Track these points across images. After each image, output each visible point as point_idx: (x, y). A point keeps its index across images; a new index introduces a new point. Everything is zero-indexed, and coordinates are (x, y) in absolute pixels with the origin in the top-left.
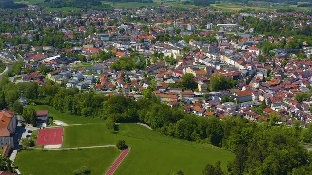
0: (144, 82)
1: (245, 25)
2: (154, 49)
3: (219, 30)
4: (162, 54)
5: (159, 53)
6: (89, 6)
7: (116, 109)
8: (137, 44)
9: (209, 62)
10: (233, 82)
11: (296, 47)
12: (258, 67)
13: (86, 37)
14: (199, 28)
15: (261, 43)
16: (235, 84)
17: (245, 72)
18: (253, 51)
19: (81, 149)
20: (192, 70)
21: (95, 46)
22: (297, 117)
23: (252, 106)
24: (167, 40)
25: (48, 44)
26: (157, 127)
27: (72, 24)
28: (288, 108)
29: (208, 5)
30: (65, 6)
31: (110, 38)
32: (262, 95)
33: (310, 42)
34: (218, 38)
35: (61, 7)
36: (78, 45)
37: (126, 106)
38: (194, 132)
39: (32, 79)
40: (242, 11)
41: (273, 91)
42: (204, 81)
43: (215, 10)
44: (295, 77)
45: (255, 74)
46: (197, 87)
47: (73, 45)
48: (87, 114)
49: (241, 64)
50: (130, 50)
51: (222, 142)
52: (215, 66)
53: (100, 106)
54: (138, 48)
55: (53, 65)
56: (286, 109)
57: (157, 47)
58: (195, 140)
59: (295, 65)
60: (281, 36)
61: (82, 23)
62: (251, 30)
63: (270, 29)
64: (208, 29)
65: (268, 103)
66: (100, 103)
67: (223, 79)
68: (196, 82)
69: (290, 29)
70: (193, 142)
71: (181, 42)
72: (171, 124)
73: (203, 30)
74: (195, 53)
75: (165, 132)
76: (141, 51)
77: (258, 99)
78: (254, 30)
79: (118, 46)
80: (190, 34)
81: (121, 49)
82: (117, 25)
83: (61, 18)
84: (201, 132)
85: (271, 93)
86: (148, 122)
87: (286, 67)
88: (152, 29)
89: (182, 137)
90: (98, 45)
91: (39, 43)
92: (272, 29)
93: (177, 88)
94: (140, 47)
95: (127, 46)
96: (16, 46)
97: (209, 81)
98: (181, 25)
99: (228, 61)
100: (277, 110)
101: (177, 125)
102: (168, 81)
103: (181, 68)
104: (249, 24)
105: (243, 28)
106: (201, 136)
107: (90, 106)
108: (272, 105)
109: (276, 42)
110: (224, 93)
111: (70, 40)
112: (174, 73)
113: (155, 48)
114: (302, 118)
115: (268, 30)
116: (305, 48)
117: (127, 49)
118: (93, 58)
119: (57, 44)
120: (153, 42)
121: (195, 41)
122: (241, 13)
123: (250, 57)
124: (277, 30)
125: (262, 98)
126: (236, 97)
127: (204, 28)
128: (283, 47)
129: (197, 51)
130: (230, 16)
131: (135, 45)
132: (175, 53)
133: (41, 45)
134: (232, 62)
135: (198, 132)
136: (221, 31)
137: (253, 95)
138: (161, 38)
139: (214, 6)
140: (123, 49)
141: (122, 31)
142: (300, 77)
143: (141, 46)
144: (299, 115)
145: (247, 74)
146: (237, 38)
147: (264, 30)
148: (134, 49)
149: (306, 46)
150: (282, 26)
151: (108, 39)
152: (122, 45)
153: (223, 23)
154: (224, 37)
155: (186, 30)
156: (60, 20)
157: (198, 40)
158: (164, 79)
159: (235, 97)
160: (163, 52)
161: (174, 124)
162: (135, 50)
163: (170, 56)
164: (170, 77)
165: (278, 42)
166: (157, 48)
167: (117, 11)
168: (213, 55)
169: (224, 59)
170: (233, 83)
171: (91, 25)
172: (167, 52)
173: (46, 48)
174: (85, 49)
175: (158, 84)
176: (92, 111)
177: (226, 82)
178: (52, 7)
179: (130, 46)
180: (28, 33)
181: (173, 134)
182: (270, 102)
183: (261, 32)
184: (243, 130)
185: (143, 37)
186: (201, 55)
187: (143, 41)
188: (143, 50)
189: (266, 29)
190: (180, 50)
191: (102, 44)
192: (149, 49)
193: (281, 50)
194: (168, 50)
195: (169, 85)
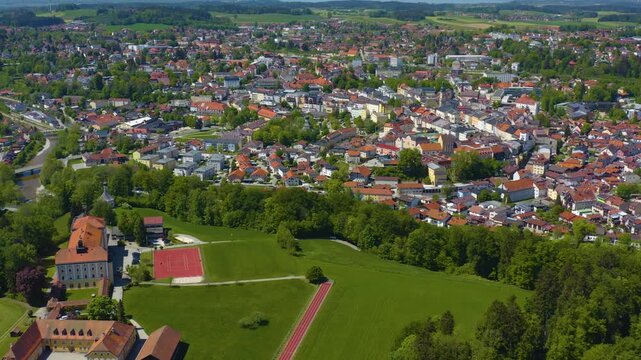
0: (322, 166)
1: (501, 57)
2: (331, 104)
3: (451, 66)
4: (347, 113)
5: (341, 111)
6: (188, 20)
8: (296, 94)
9: (444, 127)
10: (495, 164)
11: (605, 99)
12: (538, 136)
13: (195, 82)
14: (411, 62)
15: (538, 92)
16: (499, 168)
17: (517, 145)
18: (525, 106)
19: (240, 284)
20: (414, 143)
21: (214, 99)
22: (623, 227)
23: (535, 209)
24: (354, 86)
25: (121, 96)
26: (371, 245)
27: (161, 56)
28: (606, 211)
29: (423, 18)
30: (139, 21)
31: (241, 83)
32: (554, 188)
33: (633, 89)
34: (452, 81)
35: (130, 23)
36: (180, 97)
37: (309, 206)
38: (442, 254)
39: (102, 162)
40: (491, 30)
41: (571, 180)
42: (440, 163)
43: (437, 28)
44: (610, 154)
45: (534, 148)
46: (426, 173)
47: (171, 98)
48: (233, 224)
49: (506, 131)
50: (284, 105)
51: (497, 269)
52: (458, 135)
53: (259, 208)
54: (300, 102)
55: (139, 136)
56: (601, 212)
57: (336, 99)
58: (443, 269)
59: (607, 132)
60: (575, 77)
61: (181, 55)
62: (515, 66)
63: (551, 62)
64: (430, 65)
65: (566, 203)
66: (258, 202)
67: (476, 158)
68: (424, 164)
69: (591, 64)
70: (441, 273)
71: (382, 89)
72: (398, 238)
73: (423, 66)
74: (415, 111)
75: (387, 255)
76: (306, 108)
77: (546, 195)
78: (520, 66)
79: (260, 97)
80: (397, 73)
81: (267, 103)
82: (251, 59)
83: (137, 44)
84: (456, 253)
85: (570, 183)
86: (352, 236)
87: (590, 137)
88: (321, 66)
89: (419, 264)
90: (221, 97)
91: (102, 94)
92: (554, 65)
93: (388, 175)
94: (303, 100)
95: (277, 99)
96: (59, 100)
97: (449, 162)
98: (376, 58)
99: (480, 125)
100: (584, 215)
101: (409, 241)
102: (370, 164)
103: (391, 138)
104: (509, 55)
105: (499, 62)
106: (455, 259)
107: (240, 207)
108: (574, 206)
109: (566, 90)
110: (481, 184)
111: (163, 87)
112: (379, 149)
113: (333, 101)
114: (633, 229)
115: (547, 67)
116: (621, 101)
117: (277, 104)
118: (215, 122)
119: (139, 95)
120: (328, 90)
121: (409, 88)
122: (491, 34)
123: (522, 118)
124: (565, 67)
125: (553, 194)
126: (504, 192)
127: (422, 62)
128: (580, 98)
129: (415, 106)
130: (471, 38)
131: (293, 96)
132: (374, 111)
133: (107, 98)
134: (488, 128)
135: (448, 254)
136: (455, 67)
137: (536, 189)
138: (341, 82)
139: (434, 19)
140: (270, 103)
141: (262, 69)
142: (620, 154)
143: (306, 97)
144: (627, 223)
145: (521, 150)
146: (490, 81)
147: (539, 67)
148: (291, 104)
149: (623, 97)
150: (574, 58)
151: (238, 84)
152: (267, 97)
153: (458, 54)
154: (464, 79)
155: (387, 66)
156: (135, 48)
157: (414, 86)
158: (363, 161)
159: (502, 191)
160: (349, 109)
161: (405, 238)
162: (295, 106)
163: (364, 117)
164: (372, 156)
165: (569, 89)
166: (338, 102)
167: (243, 31)
168: (449, 115)
169: (471, 122)
170: (495, 167)
171: (198, 58)
172: (357, 108)
173: (119, 104)
174: (196, 105)
175: (350, 169)
176: (243, 217)
177: (481, 164)
178: (113, 24)
179: (284, 99)
180: (78, 74)
181: (402, 259)
182: (569, 200)
183: (534, 69)
184: (538, 246)
185: (306, 81)
186: (427, 115)
187: (307, 89)
188: (310, 106)
189: (543, 63)
190: (383, 105)
191: (228, 94)
192: (321, 103)
193: (577, 105)
194: (360, 106)
195: (372, 172)
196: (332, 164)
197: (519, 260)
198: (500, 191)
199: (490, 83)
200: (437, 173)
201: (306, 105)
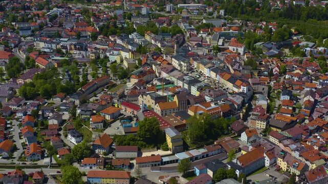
0: (69, 131)
1: (212, 6)
2: (94, 50)
3: (181, 13)
4: (106, 57)
5: (102, 56)
8: (69, 43)
9: (179, 79)
10: (224, 123)
12: (254, 84)
14: (156, 10)
15: (242, 35)
17: (239, 100)
18: (235, 49)
20: (154, 101)
24: (114, 34)
31: (33, 31)
32: (283, 158)
33: (299, 28)
34: (182, 26)
42: (177, 127)
45: (253, 98)
46: (164, 140)
50: (59, 52)
54: (71, 49)
57: (98, 46)
59: (298, 71)
60: (261, 21)
62: (222, 12)
63: (245, 10)
64: (168, 12)
68: (162, 129)
69: (269, 11)
71: (133, 35)
73: (162, 13)
76: (77, 54)
77: (276, 164)
78: (225, 12)
79: (41, 45)
80: (146, 20)
81: (46, 50)
82: (49, 9)
87: (287, 77)
88: (94, 15)
90: (13, 45)
92: (247, 11)
93: (129, 144)
94: (73, 47)
95: (54, 46)
97: (184, 125)
98: (133, 7)
103: (135, 93)
104: (217, 4)
105: (211, 10)
109: (259, 33)
112: (123, 108)
113: (96, 48)
115: (242, 13)
116: (295, 38)
117: (54, 51)
120: (94, 37)
121: (153, 35)
123: (238, 64)
124: (253, 12)
125: (283, 165)
126: (239, 167)
127: (162, 10)
128: (270, 39)
129: (157, 54)
131: (65, 44)
132: (126, 57)
134: (213, 76)
136: (184, 14)
137: (267, 158)
138: (105, 29)
140: (48, 50)
141: (53, 18)
143: (75, 45)
146: (208, 26)
147: (237, 13)
148: (64, 51)
149: (296, 35)
151: (29, 33)
152: (47, 45)
153: (185, 3)
154: (190, 24)
155: (139, 15)
157: (156, 33)
158: (106, 125)
160: (108, 54)
162: (67, 52)
163: (119, 61)
164: (117, 117)
165: (261, 31)
166: (99, 49)
168: (182, 63)
169: (198, 67)
172: (113, 55)
177: (213, 126)
179: (59, 46)
183: (234, 14)
185: (80, 28)
186: (165, 65)
187: (79, 36)
188: (78, 52)
189: (239, 10)
190: (133, 52)
191: (20, 41)
192: (86, 50)
193: (269, 46)
194: (115, 52)
195: (114, 140)
196: (78, 129)
198: (235, 167)
199: (208, 27)
200: (173, 140)
201: (75, 52)
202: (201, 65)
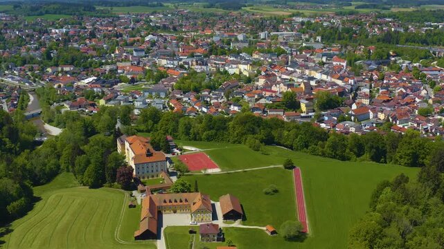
1: (307, 33)
2: (214, 65)
3: (277, 39)
4: (226, 71)
5: (222, 70)
6: (83, 12)
7: (248, 131)
9: (298, 78)
10: (340, 99)
11: (384, 58)
13: (113, 53)
15: (343, 55)
16: (342, 102)
17: (349, 87)
18: (338, 63)
19: (245, 171)
20: (286, 88)
21: (132, 64)
22: (431, 133)
23: (374, 125)
24: (223, 54)
25: (67, 63)
26: (302, 147)
27: (79, 36)
28: (418, 124)
29: (240, 8)
30: (47, 12)
31: (145, 53)
32: (382, 112)
33: (397, 51)
35: (41, 14)
36: (107, 63)
37: (259, 126)
38: (348, 151)
39: (80, 107)
40: (294, 15)
41: (389, 107)
42: (307, 100)
43: (253, 14)
44: (404, 91)
45: (358, 89)
46: (299, 106)
47: (102, 64)
48: (209, 139)
49: (338, 79)
50: (182, 67)
51: (385, 157)
52: (309, 82)
53: (225, 129)
54: (192, 65)
55: (95, 89)
56: (416, 125)
57: (216, 62)
58: (349, 159)
59: (394, 78)
60: (360, 45)
61: (92, 35)
62: (319, 38)
63: (342, 36)
64: (263, 39)
65: (393, 121)
66: (225, 124)
67: (328, 94)
68: (296, 100)
69: (367, 36)
71: (243, 54)
72: (320, 142)
74: (273, 68)
75: (314, 153)
76: (198, 68)
77: (376, 117)
78: (322, 38)
79: (164, 62)
80: (246, 45)
81: (169, 66)
82: (143, 37)
83: (57, 28)
84: (355, 150)
85: (389, 109)
86: (288, 143)
87: (385, 81)
89: (334, 157)
90: (136, 63)
91: (52, 62)
92: (344, 37)
93: (276, 109)
94: (194, 63)
95: (176, 62)
96: (23, 68)
97: (313, 99)
98: (226, 35)
99: (318, 76)
100: (406, 127)
101: (328, 143)
102: (263, 101)
104: (312, 31)
105: (307, 36)
106: (355, 153)
108: (398, 122)
109: (358, 53)
111: (93, 57)
112: (264, 93)
113: (215, 64)
114: (438, 134)
115: (339, 39)
116: (393, 59)
117: (177, 66)
118: (141, 79)
119: (82, 65)
120: (207, 56)
121: (262, 54)
122: (294, 18)
124: (351, 38)
125: (382, 116)
127: (258, 37)
128: (369, 58)
129: (274, 65)
130: (283, 22)
131: (187, 60)
132: (245, 69)
133: (57, 65)
134: (324, 77)
135: (351, 150)
136: (281, 40)
137: (371, 113)
139: (248, 9)
140: (172, 66)
141: (153, 44)
142: (409, 92)
143: (197, 61)
144: (433, 131)
145: (351, 90)
146: (309, 48)
147: (334, 39)
148: (186, 66)
149: (394, 56)
150: (355, 33)
151: (143, 54)
152: (169, 62)
154: (291, 47)
155: (237, 41)
156: (57, 31)
158: (257, 100)
159: (352, 115)
160: (227, 68)
161: (325, 142)
162: (189, 67)
164: (262, 97)
165: (361, 52)
166: (218, 64)
167: (123, 18)
168: (296, 70)
169: (310, 74)
170: (340, 101)
171: (104, 37)
172: (232, 68)
173: (67, 69)
174: (122, 68)
176: (216, 134)
177: (331, 99)
178: (29, 15)
179: (181, 63)
180: (28, 50)
181: (323, 155)
182: (395, 119)
183: (331, 40)
185: (189, 51)
186: (284, 71)
188: (199, 67)
189: (336, 36)
190: (251, 65)
191: (140, 61)
192: (206, 65)
193: (369, 62)
194: (234, 66)
195: (265, 107)
196: (237, 102)
197: (403, 150)
198: (350, 115)
199: (309, 50)
200: (307, 106)
201: (197, 67)
202: (312, 72)
